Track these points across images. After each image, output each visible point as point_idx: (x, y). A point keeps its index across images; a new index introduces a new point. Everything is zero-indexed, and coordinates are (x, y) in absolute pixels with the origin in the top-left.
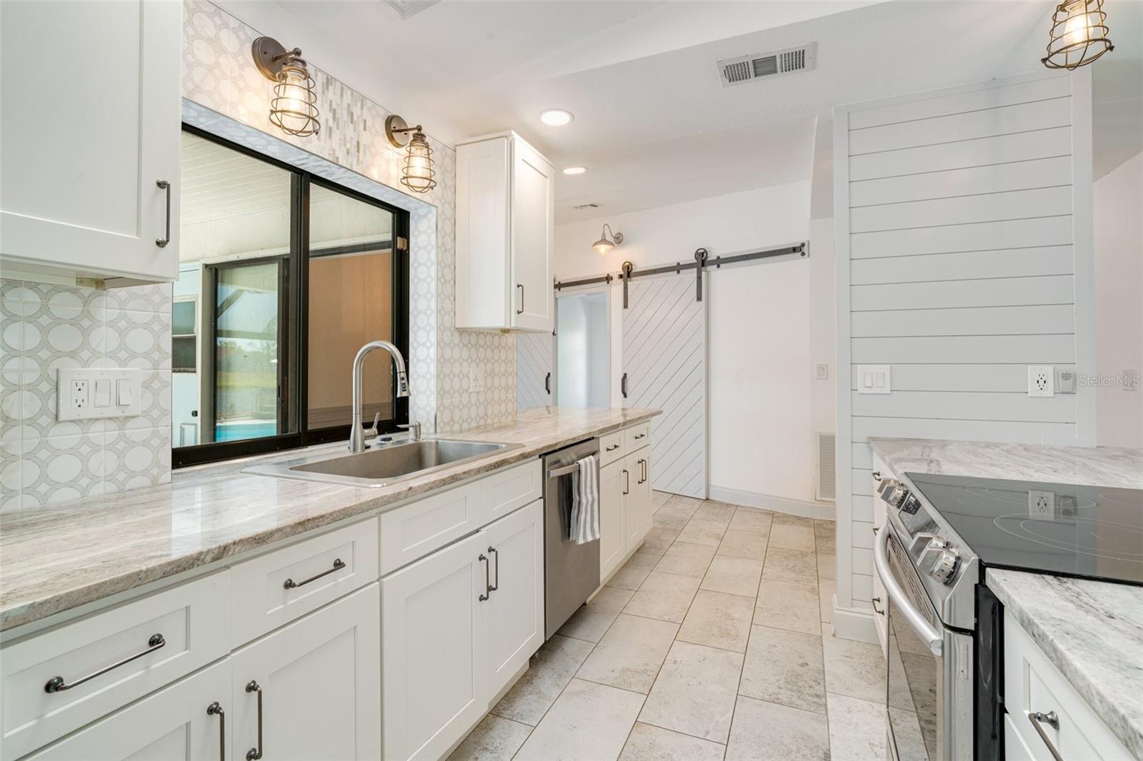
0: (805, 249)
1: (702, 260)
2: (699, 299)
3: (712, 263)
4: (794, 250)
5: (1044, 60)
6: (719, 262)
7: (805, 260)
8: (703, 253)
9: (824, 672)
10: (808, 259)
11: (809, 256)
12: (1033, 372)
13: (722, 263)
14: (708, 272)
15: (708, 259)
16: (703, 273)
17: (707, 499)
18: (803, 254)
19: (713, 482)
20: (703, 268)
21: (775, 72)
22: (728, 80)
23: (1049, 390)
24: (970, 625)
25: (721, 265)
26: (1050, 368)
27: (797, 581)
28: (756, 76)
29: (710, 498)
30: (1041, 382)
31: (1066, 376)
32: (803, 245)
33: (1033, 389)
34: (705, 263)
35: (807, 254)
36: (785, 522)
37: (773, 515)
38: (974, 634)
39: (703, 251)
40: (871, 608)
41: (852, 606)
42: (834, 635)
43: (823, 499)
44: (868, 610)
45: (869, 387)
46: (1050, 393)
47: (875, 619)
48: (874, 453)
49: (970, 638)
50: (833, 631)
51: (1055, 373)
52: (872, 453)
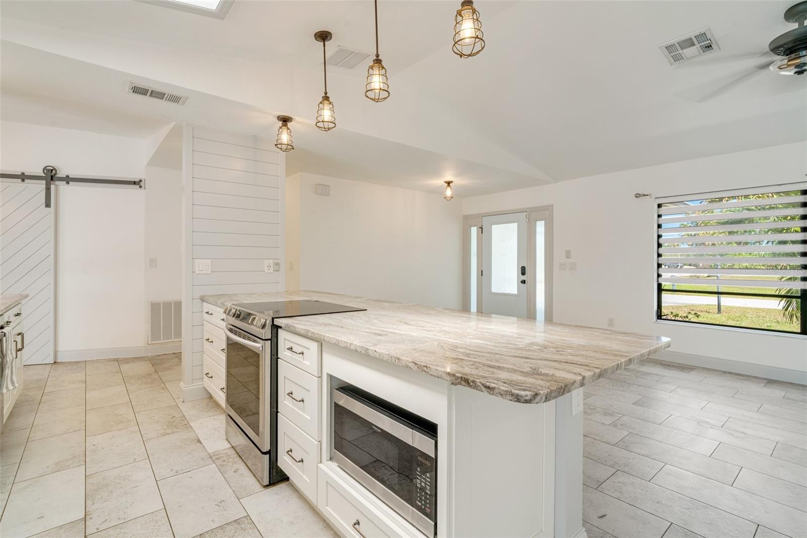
0: (142, 184)
1: (51, 176)
2: (48, 205)
3: (61, 179)
4: (135, 183)
5: (276, 145)
6: (68, 180)
7: (141, 191)
8: (52, 170)
9: (184, 416)
10: (145, 190)
11: (145, 188)
12: (266, 262)
13: (71, 181)
14: (57, 185)
15: (57, 176)
16: (53, 187)
17: (55, 362)
18: (141, 187)
19: (61, 348)
20: (52, 181)
21: (162, 99)
22: (132, 91)
23: (271, 271)
24: (270, 337)
25: (70, 182)
26: (272, 261)
27: (152, 387)
28: (150, 96)
29: (58, 361)
30: (269, 266)
31: (277, 264)
32: (141, 181)
33: (266, 270)
34: (54, 178)
35: (143, 187)
36: (128, 363)
37: (117, 360)
38: (270, 339)
39: (52, 168)
40: (203, 381)
41: (193, 383)
42: (183, 402)
43: (153, 343)
44: (201, 383)
45: (201, 270)
46: (272, 271)
47: (205, 386)
48: (204, 303)
49: (270, 341)
50: (182, 400)
51: (273, 263)
52: (203, 303)
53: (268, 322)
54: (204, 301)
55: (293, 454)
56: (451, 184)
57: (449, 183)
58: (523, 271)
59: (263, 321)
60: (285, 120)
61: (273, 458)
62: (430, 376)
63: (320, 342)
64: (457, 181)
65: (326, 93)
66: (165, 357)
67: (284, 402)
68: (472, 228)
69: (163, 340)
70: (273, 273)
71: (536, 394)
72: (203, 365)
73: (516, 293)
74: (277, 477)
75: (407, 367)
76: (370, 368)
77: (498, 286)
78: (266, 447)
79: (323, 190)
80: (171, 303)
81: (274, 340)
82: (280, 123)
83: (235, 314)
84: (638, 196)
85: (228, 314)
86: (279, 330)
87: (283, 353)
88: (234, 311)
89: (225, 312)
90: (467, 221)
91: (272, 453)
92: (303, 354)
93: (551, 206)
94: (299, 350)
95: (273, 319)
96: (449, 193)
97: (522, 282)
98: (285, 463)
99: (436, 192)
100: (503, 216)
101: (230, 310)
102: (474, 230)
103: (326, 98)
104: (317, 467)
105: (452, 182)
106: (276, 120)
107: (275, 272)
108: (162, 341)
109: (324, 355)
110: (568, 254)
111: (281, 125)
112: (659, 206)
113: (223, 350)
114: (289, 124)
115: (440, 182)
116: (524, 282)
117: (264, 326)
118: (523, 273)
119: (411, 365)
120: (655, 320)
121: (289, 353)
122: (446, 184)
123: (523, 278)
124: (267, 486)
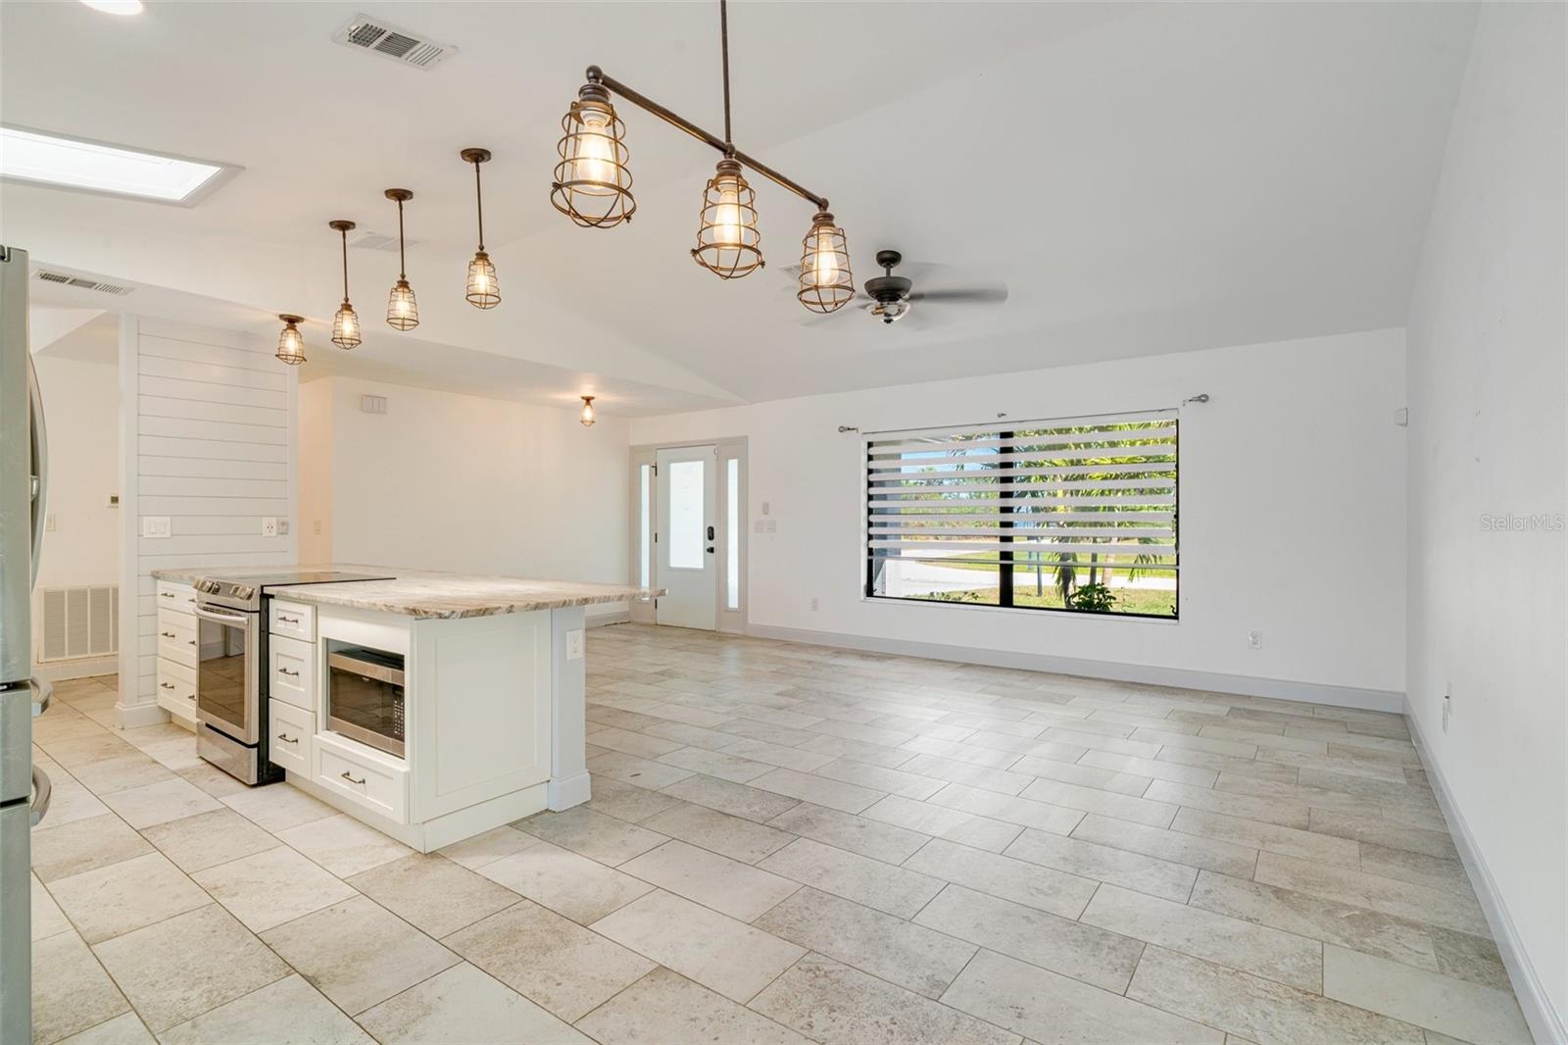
9: (128, 743)
12: (265, 521)
21: (90, 287)
22: (40, 277)
24: (258, 609)
26: (275, 519)
28: (70, 284)
30: (270, 527)
31: (283, 524)
33: (264, 532)
38: (259, 612)
40: (155, 698)
41: (138, 702)
42: (123, 729)
43: (48, 660)
44: (152, 701)
45: (153, 533)
46: (274, 534)
47: (160, 704)
48: (159, 581)
49: (258, 614)
50: (120, 727)
51: (278, 523)
52: (156, 584)
53: (255, 592)
54: (158, 578)
55: (287, 738)
56: (591, 402)
57: (588, 400)
58: (711, 534)
59: (249, 590)
60: (292, 321)
61: (263, 754)
62: (396, 615)
63: (316, 606)
64: (601, 398)
65: (347, 300)
66: (75, 682)
67: (277, 682)
68: (643, 467)
69: (70, 654)
70: (276, 537)
71: (453, 612)
72: (156, 674)
73: (702, 567)
74: (271, 775)
75: (381, 610)
76: (359, 620)
77: (678, 559)
78: (255, 739)
79: (374, 405)
80: (84, 593)
81: (264, 613)
82: (284, 324)
83: (210, 589)
84: (842, 429)
85: (200, 589)
86: (271, 600)
87: (275, 625)
88: (209, 584)
89: (196, 587)
90: (636, 456)
91: (263, 746)
92: (297, 621)
93: (746, 438)
94: (294, 617)
95: (262, 587)
96: (588, 414)
97: (708, 550)
98: (278, 754)
99: (569, 409)
100: (684, 449)
101: (204, 583)
102: (646, 470)
103: (347, 307)
104: (312, 738)
105: (593, 398)
106: (278, 318)
107: (280, 536)
108: (67, 657)
109: (320, 618)
110: (766, 509)
111: (285, 327)
112: (870, 445)
113: (192, 697)
114: (298, 325)
115: (574, 397)
116: (711, 550)
117: (250, 597)
118: (711, 538)
119: (384, 608)
120: (862, 598)
121: (281, 625)
122: (585, 401)
123: (711, 544)
124: (254, 786)
